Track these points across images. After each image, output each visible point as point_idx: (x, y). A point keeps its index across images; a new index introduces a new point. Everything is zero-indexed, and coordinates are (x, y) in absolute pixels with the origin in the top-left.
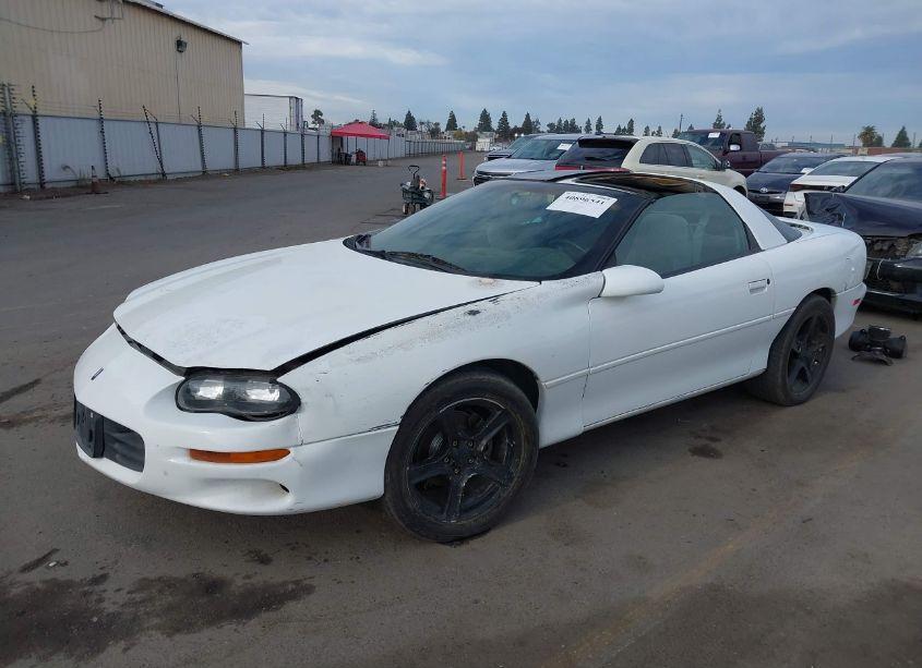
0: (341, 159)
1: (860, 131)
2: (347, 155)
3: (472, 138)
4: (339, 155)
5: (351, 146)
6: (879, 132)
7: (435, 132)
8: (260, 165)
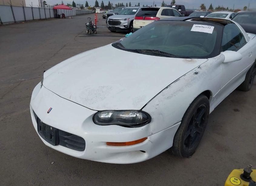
0: (57, 16)
1: (201, 5)
2: (59, 15)
3: (94, 9)
4: (57, 15)
5: (60, 12)
6: (205, 5)
7: (82, 7)
8: (32, 19)
